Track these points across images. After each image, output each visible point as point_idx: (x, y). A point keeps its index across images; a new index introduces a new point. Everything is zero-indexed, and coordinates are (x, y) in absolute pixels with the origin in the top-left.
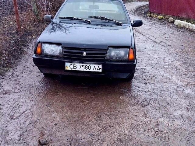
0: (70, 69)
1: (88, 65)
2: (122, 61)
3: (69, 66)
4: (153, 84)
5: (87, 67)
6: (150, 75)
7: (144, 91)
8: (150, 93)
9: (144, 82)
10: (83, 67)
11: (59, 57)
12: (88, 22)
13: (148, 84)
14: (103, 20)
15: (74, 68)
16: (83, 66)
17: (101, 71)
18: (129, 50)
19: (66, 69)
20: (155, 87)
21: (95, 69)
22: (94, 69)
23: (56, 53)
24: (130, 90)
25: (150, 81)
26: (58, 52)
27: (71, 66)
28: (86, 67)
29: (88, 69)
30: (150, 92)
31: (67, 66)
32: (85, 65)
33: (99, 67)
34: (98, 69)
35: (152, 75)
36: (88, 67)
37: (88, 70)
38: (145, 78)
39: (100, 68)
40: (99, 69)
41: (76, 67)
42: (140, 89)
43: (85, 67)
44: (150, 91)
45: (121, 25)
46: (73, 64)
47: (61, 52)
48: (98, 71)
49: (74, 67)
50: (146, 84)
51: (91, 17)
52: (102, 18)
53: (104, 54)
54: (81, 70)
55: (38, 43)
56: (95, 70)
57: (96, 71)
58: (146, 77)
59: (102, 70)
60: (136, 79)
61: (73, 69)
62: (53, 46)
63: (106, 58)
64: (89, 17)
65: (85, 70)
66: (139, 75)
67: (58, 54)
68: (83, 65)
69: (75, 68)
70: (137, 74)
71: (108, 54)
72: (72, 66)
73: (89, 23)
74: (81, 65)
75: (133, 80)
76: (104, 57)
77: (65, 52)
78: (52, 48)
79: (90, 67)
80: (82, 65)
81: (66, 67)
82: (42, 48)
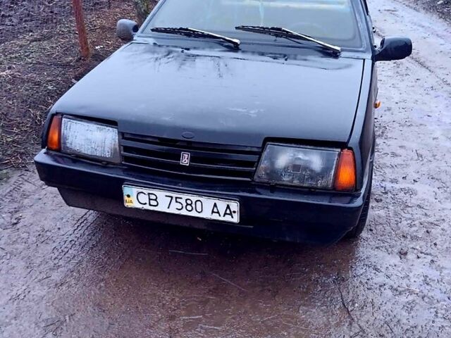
0: (140, 206)
1: (194, 198)
2: (311, 191)
3: (136, 197)
4: (430, 258)
5: (191, 205)
6: (423, 219)
7: (391, 288)
8: (411, 298)
9: (400, 244)
10: (177, 202)
11: (108, 163)
12: (232, 45)
13: (411, 256)
14: (281, 37)
15: (150, 205)
16: (178, 200)
17: (235, 219)
18: (339, 155)
19: (126, 204)
20: (433, 274)
21: (218, 212)
22: (213, 212)
23: (99, 149)
24: (341, 280)
25: (422, 243)
26: (107, 149)
27: (141, 196)
28: (188, 204)
29: (194, 210)
30: (411, 293)
31: (129, 196)
32: (185, 197)
33: (228, 207)
34: (225, 214)
35: (430, 220)
36: (193, 205)
37: (194, 214)
38: (406, 229)
39: (234, 212)
40: (231, 214)
41: (156, 200)
42: (380, 279)
43: (185, 204)
44: (413, 288)
45: (335, 54)
46: (146, 191)
47: (115, 149)
48: (228, 218)
49: (150, 199)
50: (403, 254)
51: (243, 28)
52: (278, 32)
53: (251, 164)
54: (173, 210)
55: (53, 115)
56: (215, 217)
57: (222, 218)
58: (411, 226)
59: (241, 217)
60: (374, 231)
61: (147, 207)
62: (93, 126)
63: (255, 177)
64: (236, 28)
65: (184, 212)
66: (388, 216)
67: (108, 155)
68: (176, 198)
69: (153, 203)
70: (382, 213)
71: (264, 164)
72: (144, 198)
73: (235, 48)
74: (172, 197)
75: (364, 234)
76: (251, 174)
77: (126, 149)
78: (89, 136)
79: (199, 203)
80: (175, 195)
81: (126, 198)
82: (62, 131)
